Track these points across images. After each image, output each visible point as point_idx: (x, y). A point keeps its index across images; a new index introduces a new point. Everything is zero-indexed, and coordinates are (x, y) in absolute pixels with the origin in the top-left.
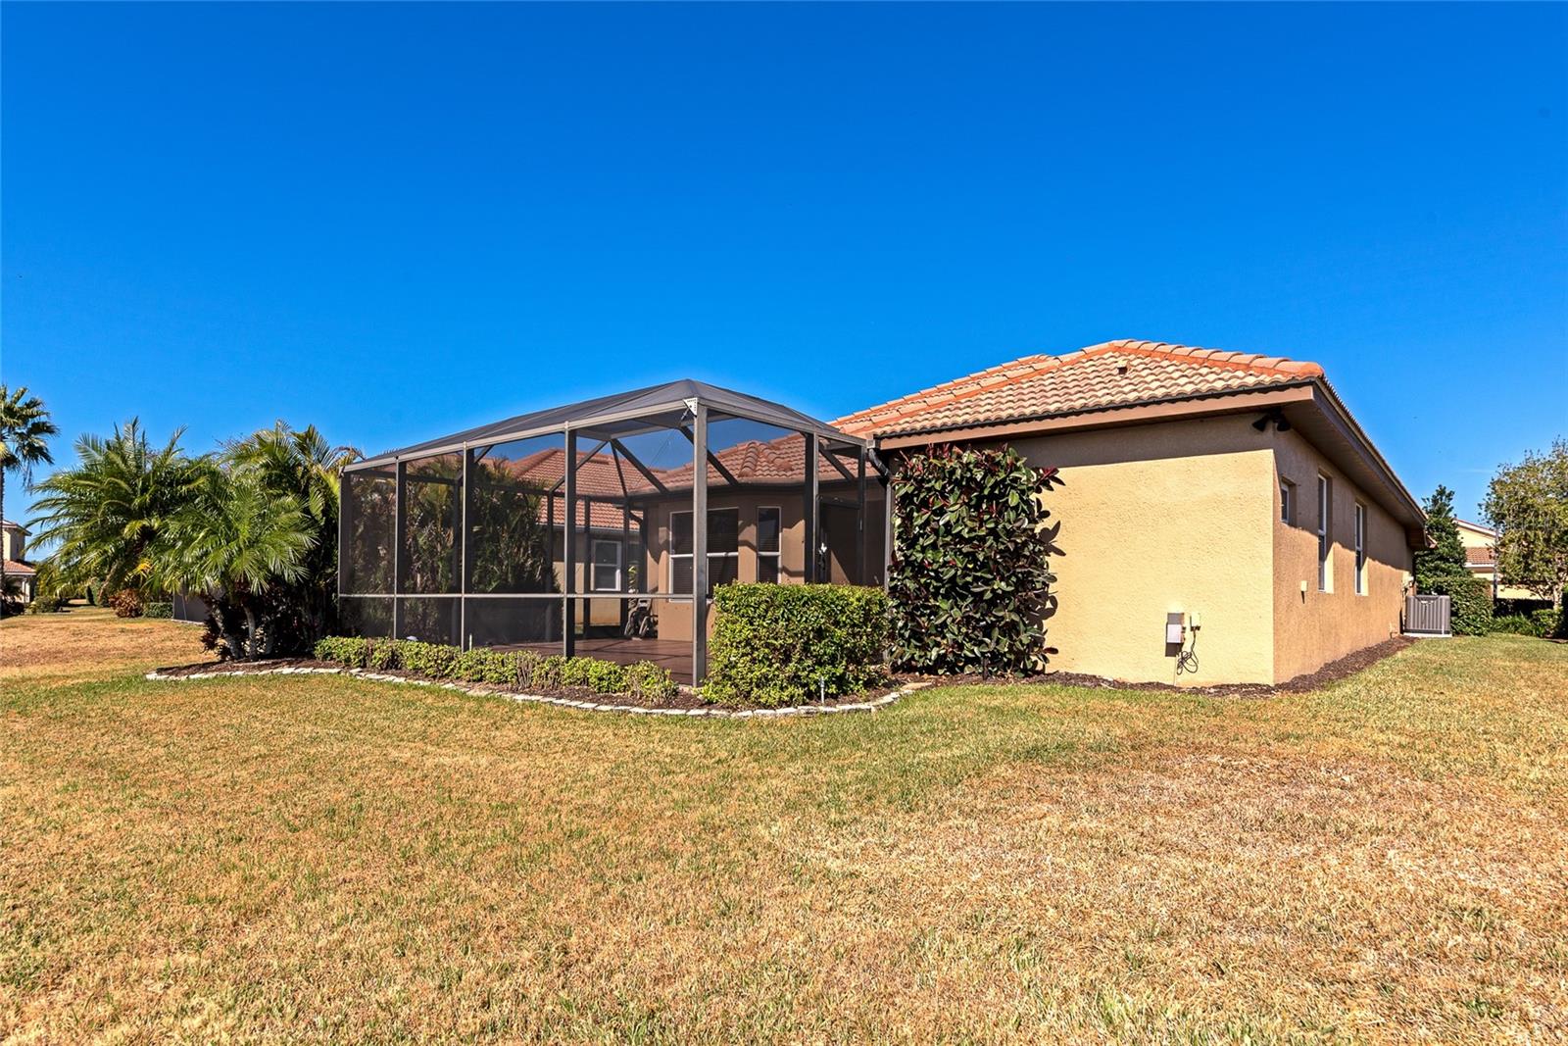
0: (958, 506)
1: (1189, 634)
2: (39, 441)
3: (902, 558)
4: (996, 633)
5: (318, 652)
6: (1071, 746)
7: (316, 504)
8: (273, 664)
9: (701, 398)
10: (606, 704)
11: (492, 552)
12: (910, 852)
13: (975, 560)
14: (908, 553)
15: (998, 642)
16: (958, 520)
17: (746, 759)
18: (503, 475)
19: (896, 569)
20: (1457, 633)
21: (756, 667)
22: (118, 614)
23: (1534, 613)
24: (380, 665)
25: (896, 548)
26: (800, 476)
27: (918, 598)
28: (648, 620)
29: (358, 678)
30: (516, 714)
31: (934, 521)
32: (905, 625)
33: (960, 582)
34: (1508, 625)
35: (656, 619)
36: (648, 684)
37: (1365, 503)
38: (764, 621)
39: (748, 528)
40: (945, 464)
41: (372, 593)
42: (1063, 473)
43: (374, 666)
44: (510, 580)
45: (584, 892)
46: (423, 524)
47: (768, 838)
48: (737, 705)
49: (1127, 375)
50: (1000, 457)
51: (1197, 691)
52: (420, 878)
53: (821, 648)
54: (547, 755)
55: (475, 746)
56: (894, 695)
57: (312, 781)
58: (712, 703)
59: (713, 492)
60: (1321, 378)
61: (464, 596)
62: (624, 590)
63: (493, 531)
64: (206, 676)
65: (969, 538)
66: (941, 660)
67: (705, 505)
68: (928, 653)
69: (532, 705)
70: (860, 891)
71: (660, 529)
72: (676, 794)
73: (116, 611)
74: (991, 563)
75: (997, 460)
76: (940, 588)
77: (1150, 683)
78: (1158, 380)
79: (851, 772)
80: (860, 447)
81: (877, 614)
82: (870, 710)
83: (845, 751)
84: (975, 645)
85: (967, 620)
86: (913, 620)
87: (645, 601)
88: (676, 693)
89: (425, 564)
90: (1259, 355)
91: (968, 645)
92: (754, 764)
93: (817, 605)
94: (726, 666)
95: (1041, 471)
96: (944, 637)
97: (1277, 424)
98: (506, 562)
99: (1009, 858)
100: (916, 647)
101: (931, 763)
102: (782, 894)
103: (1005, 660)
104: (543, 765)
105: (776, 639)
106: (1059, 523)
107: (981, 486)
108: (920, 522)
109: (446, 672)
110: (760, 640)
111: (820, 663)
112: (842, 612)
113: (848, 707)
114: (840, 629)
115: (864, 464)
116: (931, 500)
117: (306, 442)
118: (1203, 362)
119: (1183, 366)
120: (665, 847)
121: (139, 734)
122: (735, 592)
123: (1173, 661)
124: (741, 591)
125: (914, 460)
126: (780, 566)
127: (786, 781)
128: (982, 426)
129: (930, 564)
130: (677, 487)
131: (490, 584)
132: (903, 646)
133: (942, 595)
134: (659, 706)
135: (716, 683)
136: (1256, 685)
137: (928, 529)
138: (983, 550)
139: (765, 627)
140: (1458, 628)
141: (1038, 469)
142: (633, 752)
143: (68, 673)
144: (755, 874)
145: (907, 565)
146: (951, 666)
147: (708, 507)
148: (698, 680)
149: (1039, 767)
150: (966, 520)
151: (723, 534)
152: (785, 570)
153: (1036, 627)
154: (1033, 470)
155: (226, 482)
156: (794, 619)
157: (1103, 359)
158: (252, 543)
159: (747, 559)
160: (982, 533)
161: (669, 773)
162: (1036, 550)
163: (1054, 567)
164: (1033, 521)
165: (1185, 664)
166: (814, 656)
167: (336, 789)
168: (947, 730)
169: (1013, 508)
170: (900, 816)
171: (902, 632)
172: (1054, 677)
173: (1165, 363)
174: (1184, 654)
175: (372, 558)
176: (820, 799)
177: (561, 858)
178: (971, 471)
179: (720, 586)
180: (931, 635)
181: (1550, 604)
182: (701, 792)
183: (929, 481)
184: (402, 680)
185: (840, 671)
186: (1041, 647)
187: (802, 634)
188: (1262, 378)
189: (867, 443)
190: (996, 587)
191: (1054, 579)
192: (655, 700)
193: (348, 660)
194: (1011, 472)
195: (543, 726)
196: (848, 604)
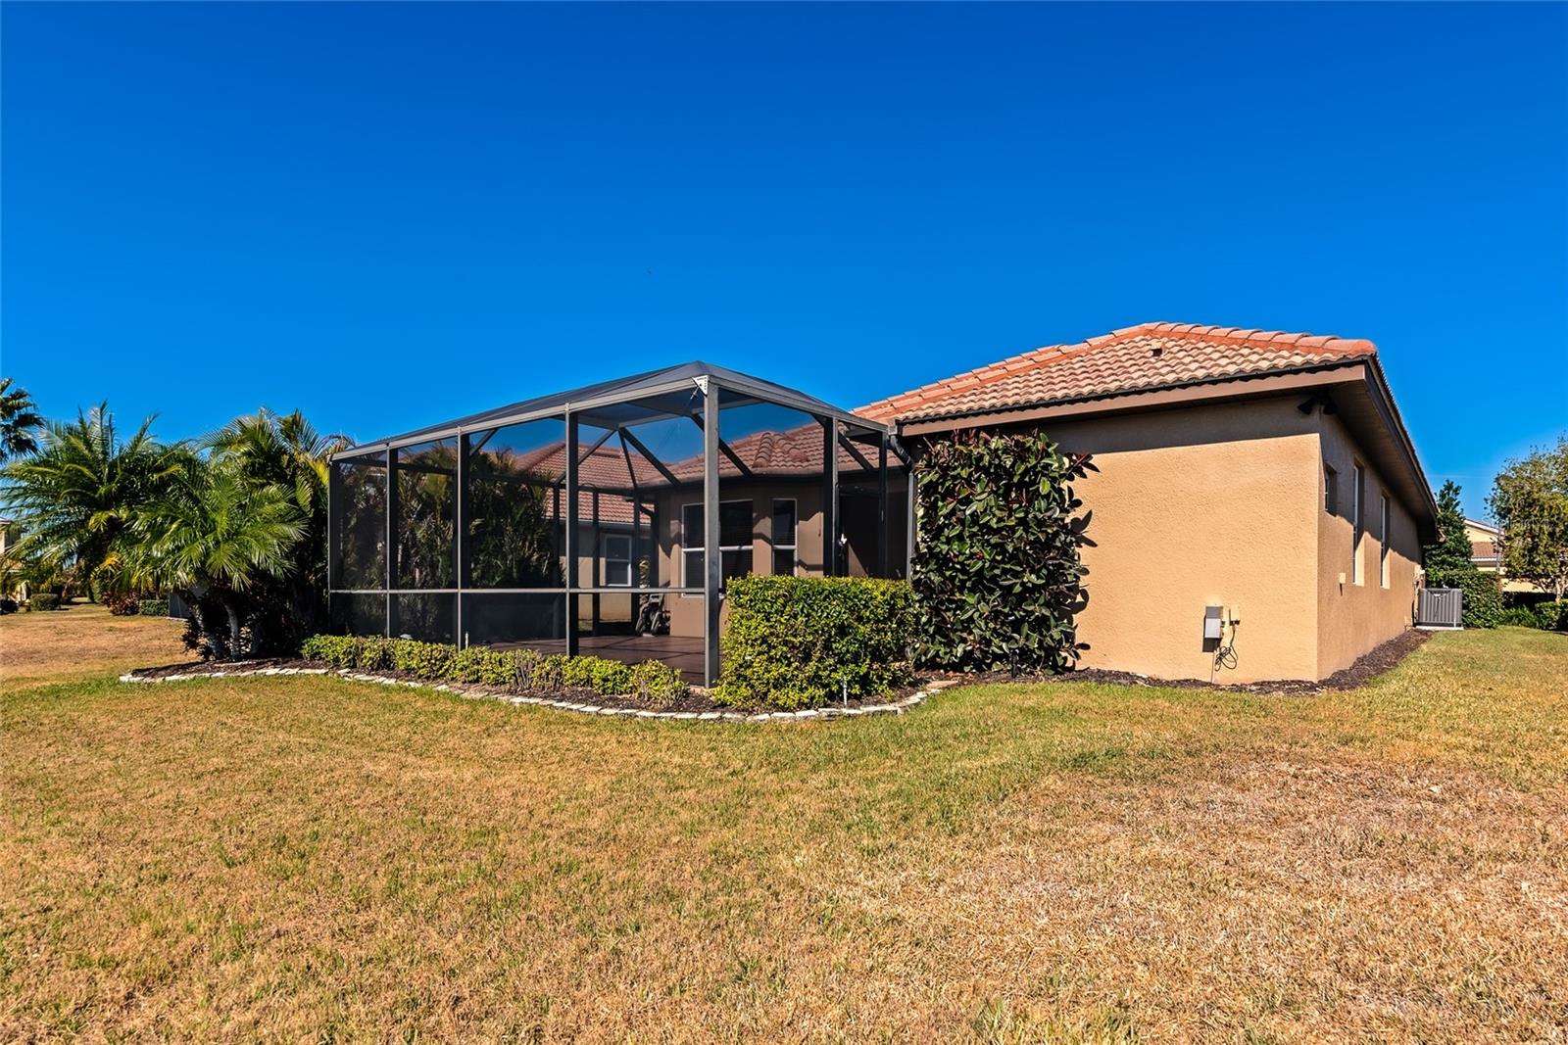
0: (986, 494)
1: (1227, 629)
2: (26, 433)
3: (926, 550)
4: (1025, 629)
5: (305, 651)
6: (1121, 753)
7: (304, 495)
8: (258, 664)
9: (711, 376)
10: (611, 707)
11: (495, 546)
12: (960, 889)
13: (1004, 551)
14: (933, 544)
15: (1027, 638)
16: (985, 510)
17: (763, 770)
18: (506, 466)
19: (920, 562)
20: (1467, 626)
21: (773, 667)
22: (113, 612)
23: (1537, 605)
24: (371, 665)
25: (919, 540)
26: (817, 466)
27: (943, 592)
28: (660, 616)
29: (346, 679)
30: (512, 719)
31: (960, 510)
32: (930, 620)
33: (987, 574)
34: (1512, 618)
35: (668, 615)
36: (656, 685)
37: (1389, 495)
38: (781, 616)
39: (762, 521)
40: (971, 451)
41: (367, 589)
42: (1096, 460)
43: (365, 665)
44: (515, 575)
45: (567, 948)
46: (421, 516)
47: (792, 871)
48: (752, 707)
49: (1162, 356)
50: (1031, 443)
51: (1239, 688)
52: (370, 929)
53: (843, 646)
54: (542, 766)
55: (462, 756)
56: (920, 695)
57: (268, 801)
58: (726, 705)
59: (726, 484)
60: (1373, 357)
61: (460, 591)
62: (635, 585)
63: (497, 524)
64: (183, 678)
65: (998, 528)
66: (967, 657)
67: (717, 496)
68: (954, 650)
69: (530, 709)
70: (904, 943)
71: (672, 522)
72: (685, 816)
73: (111, 608)
74: (1021, 555)
75: (1028, 445)
76: (966, 581)
77: (1187, 681)
78: (1196, 361)
79: (882, 785)
80: (881, 433)
81: (902, 609)
82: (896, 712)
83: (873, 759)
84: (1003, 641)
85: (995, 615)
86: (938, 614)
87: (657, 597)
88: (687, 694)
89: (423, 558)
90: (1305, 334)
91: (996, 641)
92: (773, 776)
93: (839, 599)
94: (741, 666)
95: (1074, 458)
96: (971, 633)
97: (1323, 408)
98: (510, 557)
99: (1078, 895)
100: (941, 643)
101: (971, 775)
102: (811, 949)
103: (1035, 656)
104: (535, 780)
105: (795, 636)
106: (1090, 512)
107: (1010, 474)
108: (945, 511)
109: (440, 672)
110: (777, 637)
111: (842, 662)
112: (866, 607)
113: (872, 709)
114: (863, 625)
115: (885, 452)
116: (957, 488)
117: (293, 429)
118: (1243, 343)
119: (1222, 347)
120: (669, 884)
121: (89, 745)
122: (750, 585)
123: (1211, 657)
124: (757, 584)
125: (939, 447)
126: (796, 559)
127: (809, 796)
128: (1011, 410)
129: (956, 556)
130: (689, 478)
131: (493, 579)
132: (927, 642)
133: (968, 588)
134: (668, 709)
135: (730, 684)
136: (1299, 682)
137: (954, 519)
138: (1012, 541)
139: (782, 623)
140: (1469, 621)
141: (1072, 455)
142: (638, 763)
143: (38, 675)
144: (777, 921)
145: (931, 557)
146: (978, 663)
147: (720, 499)
148: (710, 681)
149: (1090, 778)
150: (994, 509)
151: (735, 527)
152: (801, 563)
153: (1065, 621)
154: (1066, 455)
155: (205, 470)
156: (814, 614)
157: (1134, 342)
158: (232, 535)
159: (762, 553)
160: (1012, 523)
161: (677, 789)
162: (1068, 540)
163: (1086, 559)
164: (1064, 511)
165: (1224, 660)
166: (836, 655)
167: (294, 811)
168: (982, 734)
169: (1043, 497)
170: (943, 840)
171: (926, 627)
172: (1086, 675)
173: (1201, 345)
174: (1223, 649)
175: (367, 552)
176: (849, 820)
177: (543, 901)
178: (999, 457)
179: (733, 579)
180: (956, 630)
181: (1553, 597)
182: (713, 812)
183: (955, 468)
184: (392, 681)
185: (864, 670)
186: (1073, 643)
187: (823, 630)
188: (1310, 357)
189: (888, 429)
190: (1025, 580)
191: (1085, 572)
192: (664, 702)
193: (336, 660)
194: (1042, 458)
195: (540, 732)
196: (872, 598)
